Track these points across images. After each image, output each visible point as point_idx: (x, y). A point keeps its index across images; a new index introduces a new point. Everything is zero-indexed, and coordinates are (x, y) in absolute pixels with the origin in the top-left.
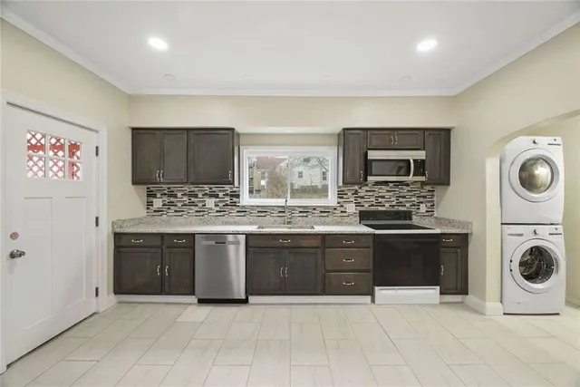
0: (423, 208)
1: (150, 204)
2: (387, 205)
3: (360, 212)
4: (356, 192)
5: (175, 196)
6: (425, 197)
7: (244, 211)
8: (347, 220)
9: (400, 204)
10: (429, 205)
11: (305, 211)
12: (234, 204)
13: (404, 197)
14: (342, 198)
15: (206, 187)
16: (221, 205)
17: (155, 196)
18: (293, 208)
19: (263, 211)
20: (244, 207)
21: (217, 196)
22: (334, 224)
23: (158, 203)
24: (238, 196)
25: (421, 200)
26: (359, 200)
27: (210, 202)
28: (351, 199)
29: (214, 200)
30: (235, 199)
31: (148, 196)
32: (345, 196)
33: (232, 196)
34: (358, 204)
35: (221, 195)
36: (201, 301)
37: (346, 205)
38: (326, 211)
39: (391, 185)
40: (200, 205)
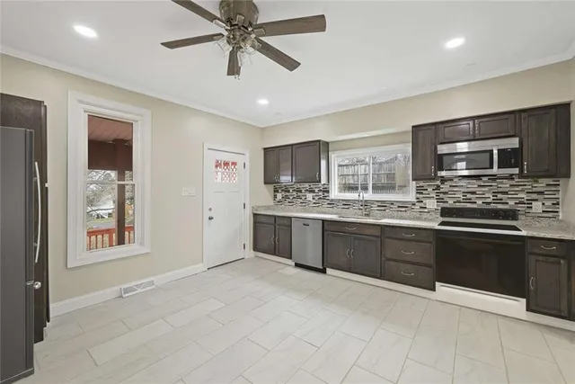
0: (537, 207)
1: (275, 196)
2: (480, 202)
3: (442, 208)
4: (438, 187)
5: (289, 191)
6: (542, 193)
7: (332, 203)
8: (425, 216)
9: (500, 201)
10: (548, 203)
11: (383, 205)
12: (324, 198)
13: (506, 193)
14: (422, 193)
15: (307, 185)
16: (316, 198)
17: (278, 192)
18: (372, 202)
19: (347, 204)
20: (332, 200)
21: (314, 192)
22: (411, 219)
23: (279, 196)
24: (328, 192)
25: (535, 196)
26: (441, 196)
27: (310, 196)
28: (432, 195)
29: (312, 194)
30: (326, 194)
31: (275, 191)
32: (424, 192)
33: (324, 191)
34: (440, 200)
35: (316, 190)
36: (297, 265)
37: (427, 201)
38: (403, 206)
39: (485, 179)
40: (303, 198)
